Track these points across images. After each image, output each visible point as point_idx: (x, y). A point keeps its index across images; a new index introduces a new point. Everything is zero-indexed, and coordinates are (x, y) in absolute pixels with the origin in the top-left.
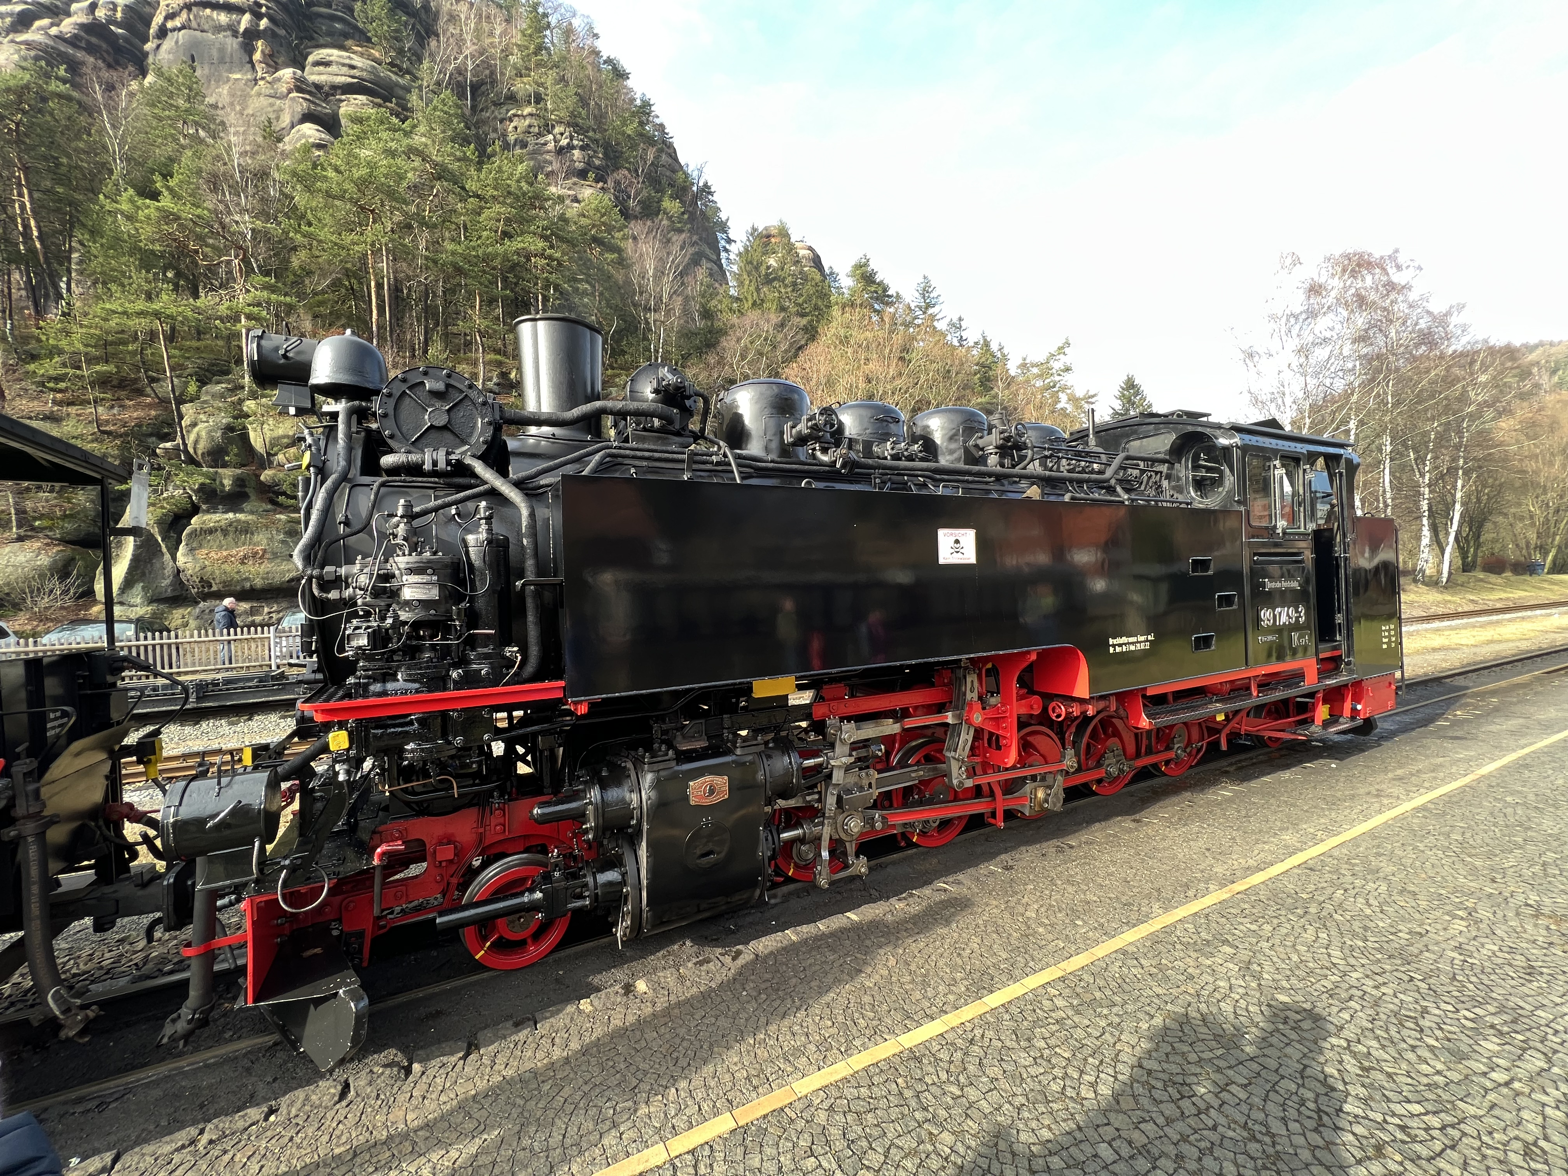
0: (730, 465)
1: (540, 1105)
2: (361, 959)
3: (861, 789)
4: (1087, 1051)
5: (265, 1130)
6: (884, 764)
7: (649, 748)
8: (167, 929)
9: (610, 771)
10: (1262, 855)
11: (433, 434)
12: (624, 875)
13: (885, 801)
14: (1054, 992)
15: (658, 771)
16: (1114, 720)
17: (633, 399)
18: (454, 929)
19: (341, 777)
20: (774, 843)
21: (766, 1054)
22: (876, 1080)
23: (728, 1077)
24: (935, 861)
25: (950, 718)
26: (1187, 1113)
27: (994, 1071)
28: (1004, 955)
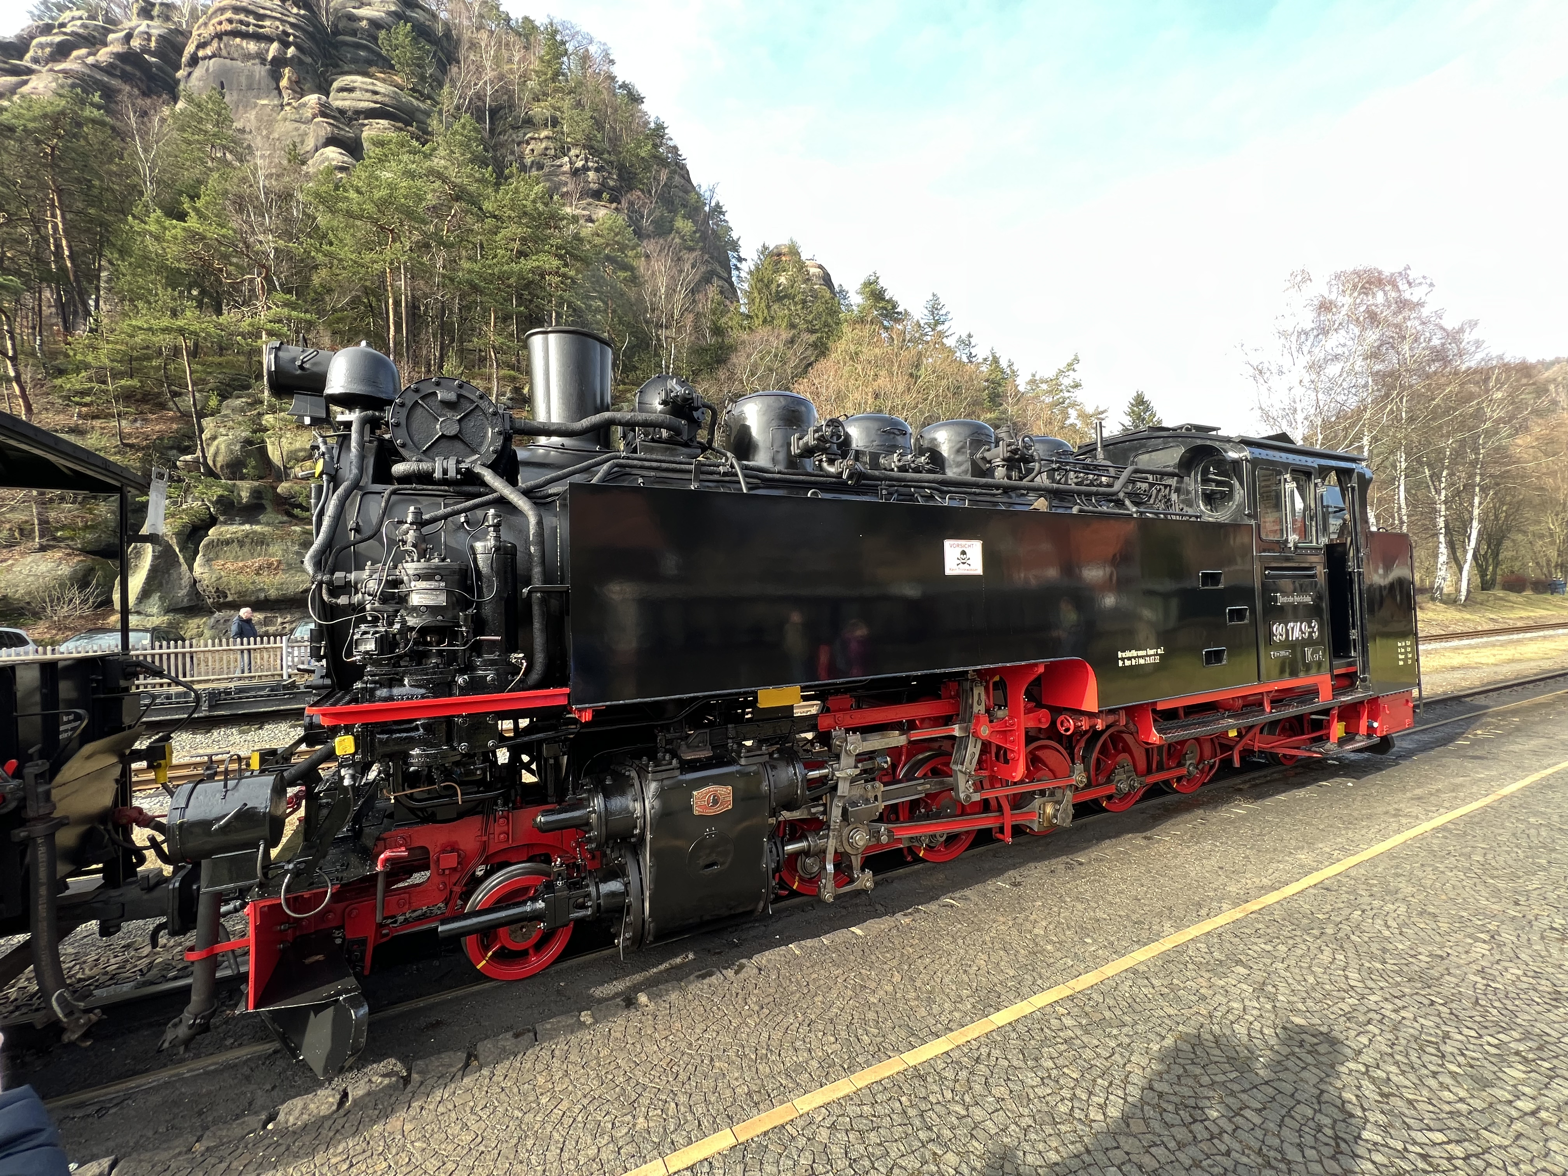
0: (737, 475)
1: (538, 1118)
2: (363, 967)
3: (867, 801)
4: (1096, 1072)
5: (263, 1138)
6: (890, 777)
7: (653, 757)
8: (173, 934)
9: (614, 780)
10: (1276, 874)
11: (444, 444)
12: (626, 885)
13: (891, 814)
14: (1062, 1011)
15: (662, 780)
16: (1124, 735)
17: (641, 410)
18: (456, 937)
19: (347, 782)
20: (778, 855)
21: (767, 1069)
22: (879, 1097)
23: (728, 1093)
24: (942, 876)
25: (956, 731)
26: (1199, 1137)
27: (1000, 1091)
28: (1012, 973)
